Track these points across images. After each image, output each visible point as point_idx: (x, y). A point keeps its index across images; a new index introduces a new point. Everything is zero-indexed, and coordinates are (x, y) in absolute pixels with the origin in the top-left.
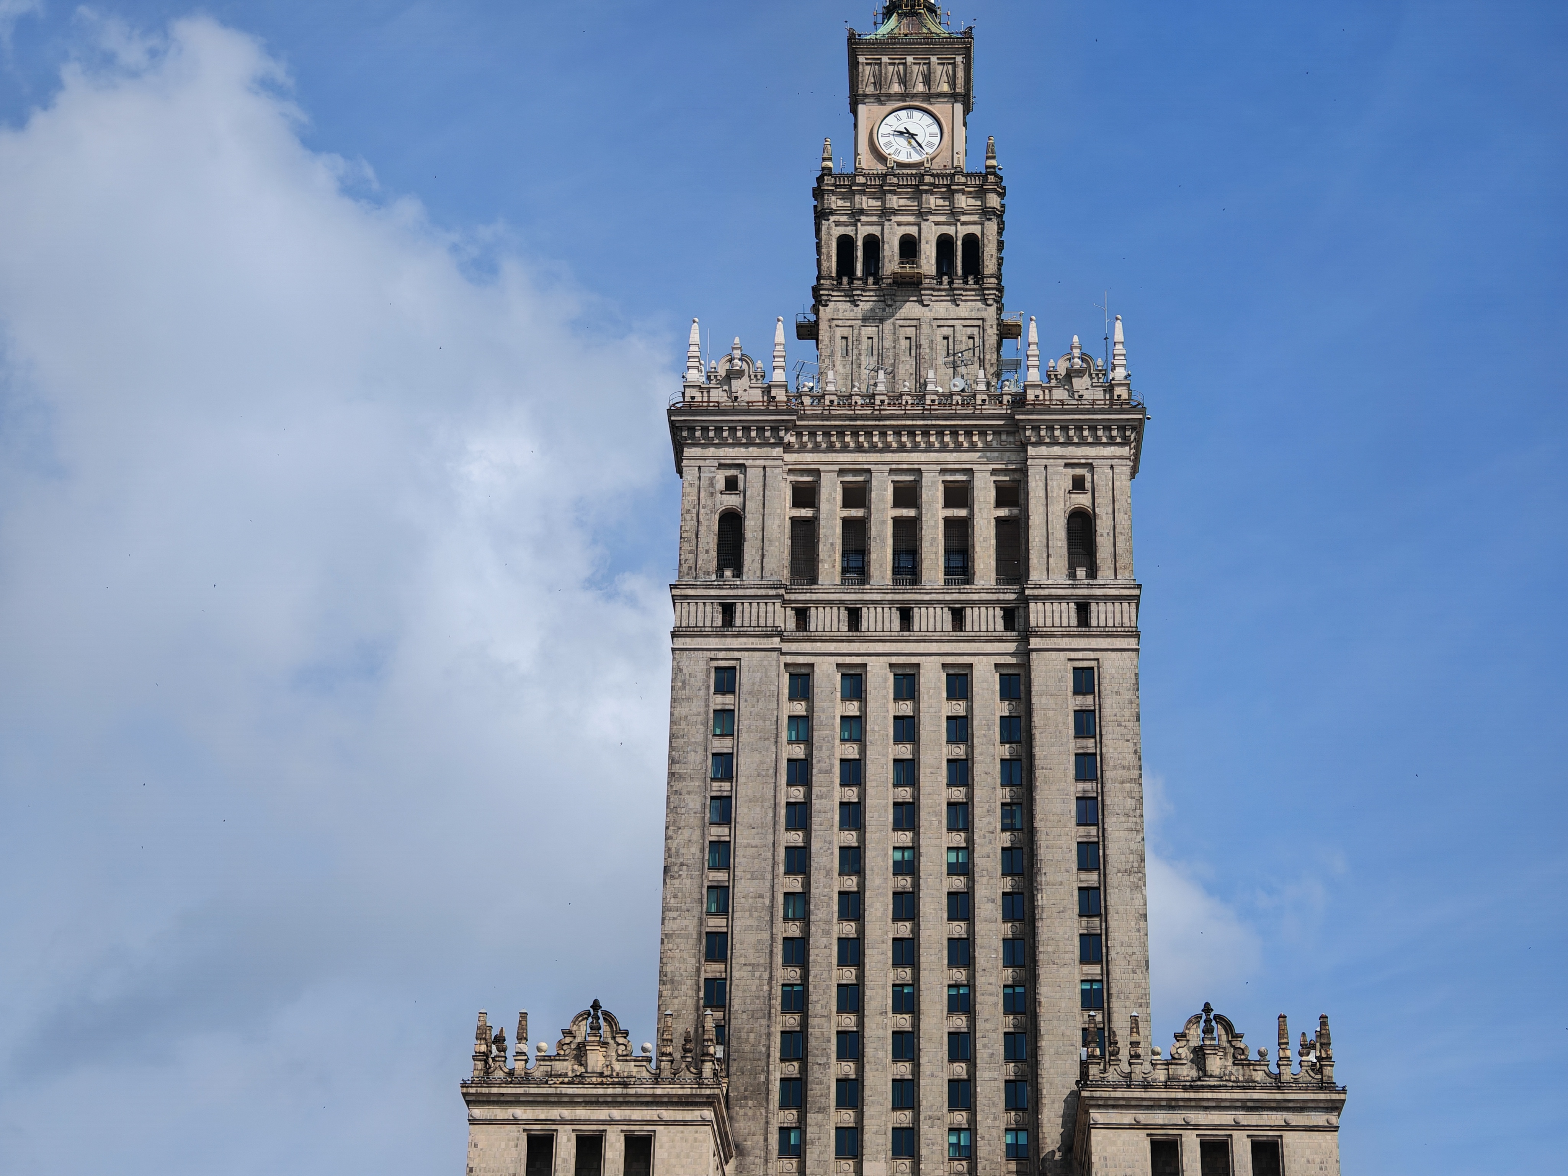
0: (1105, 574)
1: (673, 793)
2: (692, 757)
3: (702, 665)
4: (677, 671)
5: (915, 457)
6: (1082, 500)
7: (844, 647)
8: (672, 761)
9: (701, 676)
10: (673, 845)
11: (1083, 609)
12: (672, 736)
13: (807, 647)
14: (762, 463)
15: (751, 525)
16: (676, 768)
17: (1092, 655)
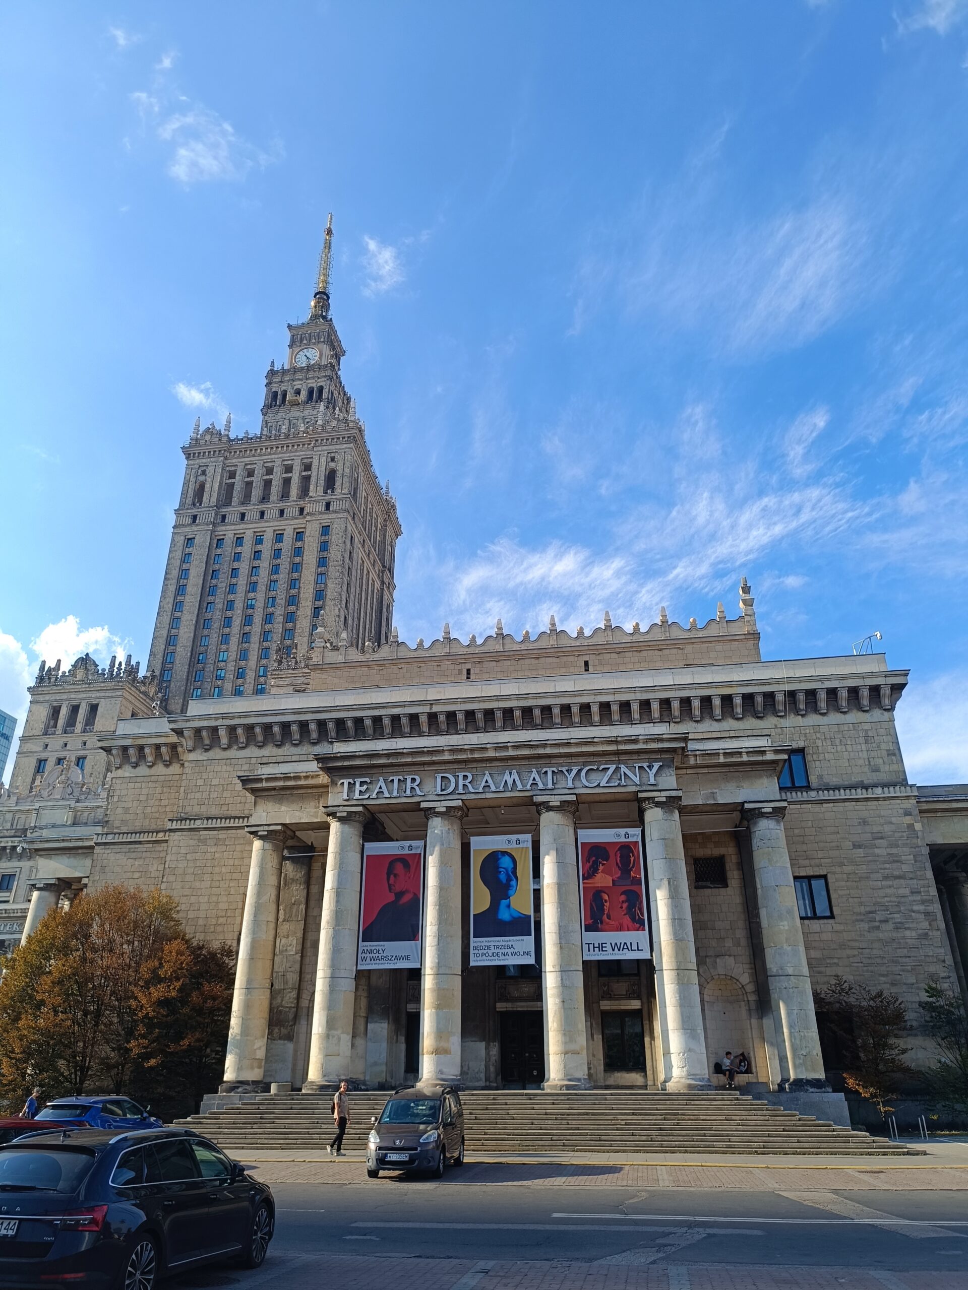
0: (338, 491)
1: (165, 585)
2: (174, 571)
3: (183, 538)
4: (173, 540)
5: (273, 456)
6: (332, 465)
7: (238, 527)
8: (166, 573)
9: (182, 542)
10: (162, 604)
11: (328, 505)
12: (168, 564)
13: (224, 528)
14: (215, 464)
15: (207, 486)
16: (168, 576)
17: (329, 521)
